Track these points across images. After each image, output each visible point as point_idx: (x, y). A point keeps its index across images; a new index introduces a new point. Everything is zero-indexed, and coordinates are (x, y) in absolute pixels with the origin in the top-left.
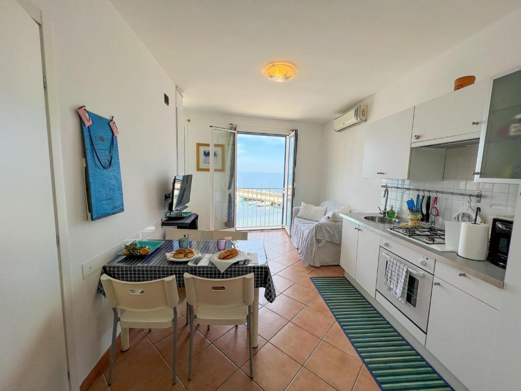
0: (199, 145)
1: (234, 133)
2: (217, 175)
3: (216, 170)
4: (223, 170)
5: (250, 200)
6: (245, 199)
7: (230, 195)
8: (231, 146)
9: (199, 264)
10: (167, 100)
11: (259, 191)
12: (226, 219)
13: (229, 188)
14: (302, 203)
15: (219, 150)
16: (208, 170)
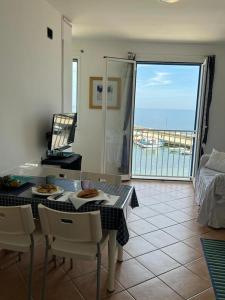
0: (92, 79)
1: (133, 64)
2: (111, 114)
3: (109, 108)
4: (118, 108)
5: (171, 145)
6: (167, 144)
7: (125, 137)
8: (128, 80)
9: (59, 200)
10: (50, 33)
11: (184, 134)
12: (119, 164)
13: (125, 129)
14: (214, 150)
15: (114, 84)
16: (100, 107)
